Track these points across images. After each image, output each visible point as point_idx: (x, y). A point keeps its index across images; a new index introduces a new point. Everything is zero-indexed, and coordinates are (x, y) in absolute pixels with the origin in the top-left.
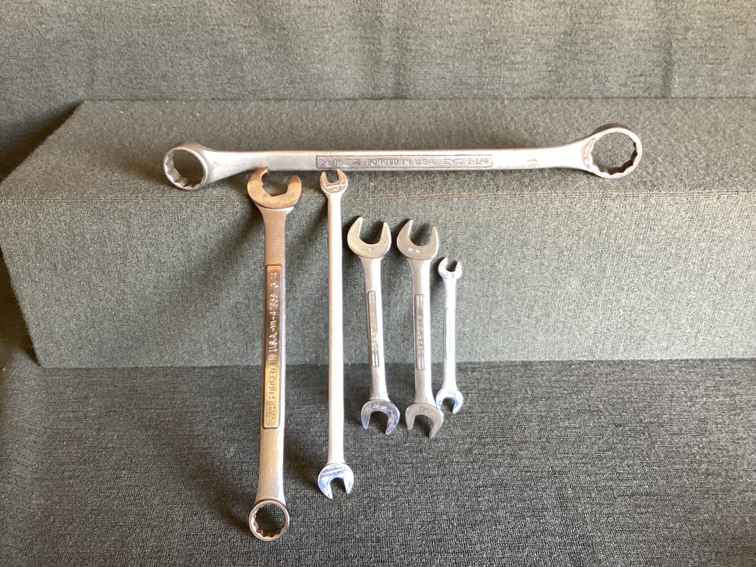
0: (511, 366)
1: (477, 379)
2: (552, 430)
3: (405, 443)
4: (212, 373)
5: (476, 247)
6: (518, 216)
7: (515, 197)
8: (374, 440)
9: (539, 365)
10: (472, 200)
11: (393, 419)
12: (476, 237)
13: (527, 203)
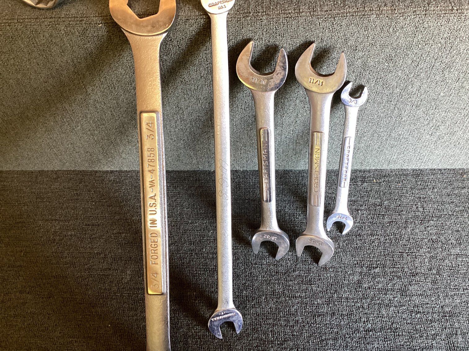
0: (402, 174)
1: (367, 192)
2: (443, 260)
3: (294, 271)
4: (112, 178)
5: (389, 71)
6: (449, 36)
7: (451, 14)
8: (264, 266)
9: (431, 174)
10: (395, 17)
11: (283, 248)
12: (391, 60)
13: (465, 20)
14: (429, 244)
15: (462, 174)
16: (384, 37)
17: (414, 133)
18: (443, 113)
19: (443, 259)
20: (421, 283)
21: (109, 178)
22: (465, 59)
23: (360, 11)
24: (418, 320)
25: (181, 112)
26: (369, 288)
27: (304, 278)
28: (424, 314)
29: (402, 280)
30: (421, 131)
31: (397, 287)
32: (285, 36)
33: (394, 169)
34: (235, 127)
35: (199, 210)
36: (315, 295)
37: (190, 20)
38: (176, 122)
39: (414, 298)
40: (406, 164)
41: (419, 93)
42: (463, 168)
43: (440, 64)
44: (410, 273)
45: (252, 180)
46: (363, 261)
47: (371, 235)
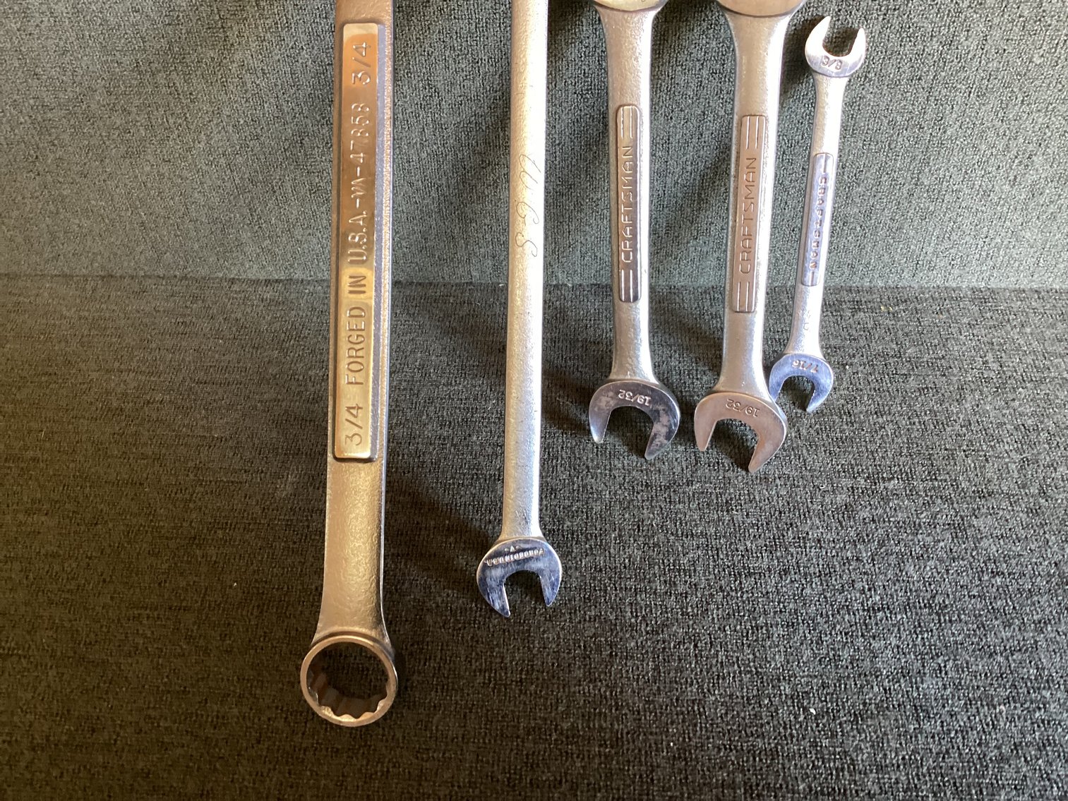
0: (948, 298)
1: (865, 329)
2: (1054, 467)
4: (268, 296)
8: (616, 473)
9: (1015, 299)
11: (663, 425)
14: (1018, 435)
17: (973, 175)
18: (1040, 117)
19: (1052, 465)
20: (1001, 513)
24: (998, 590)
25: (436, 100)
26: (873, 520)
27: (713, 497)
28: (1014, 578)
29: (955, 505)
30: (990, 169)
31: (942, 519)
33: (929, 287)
34: (557, 149)
35: (465, 361)
36: (738, 532)
38: (422, 132)
39: (985, 543)
40: (956, 272)
41: (983, 57)
44: (974, 492)
45: (593, 305)
46: (857, 465)
47: (876, 413)
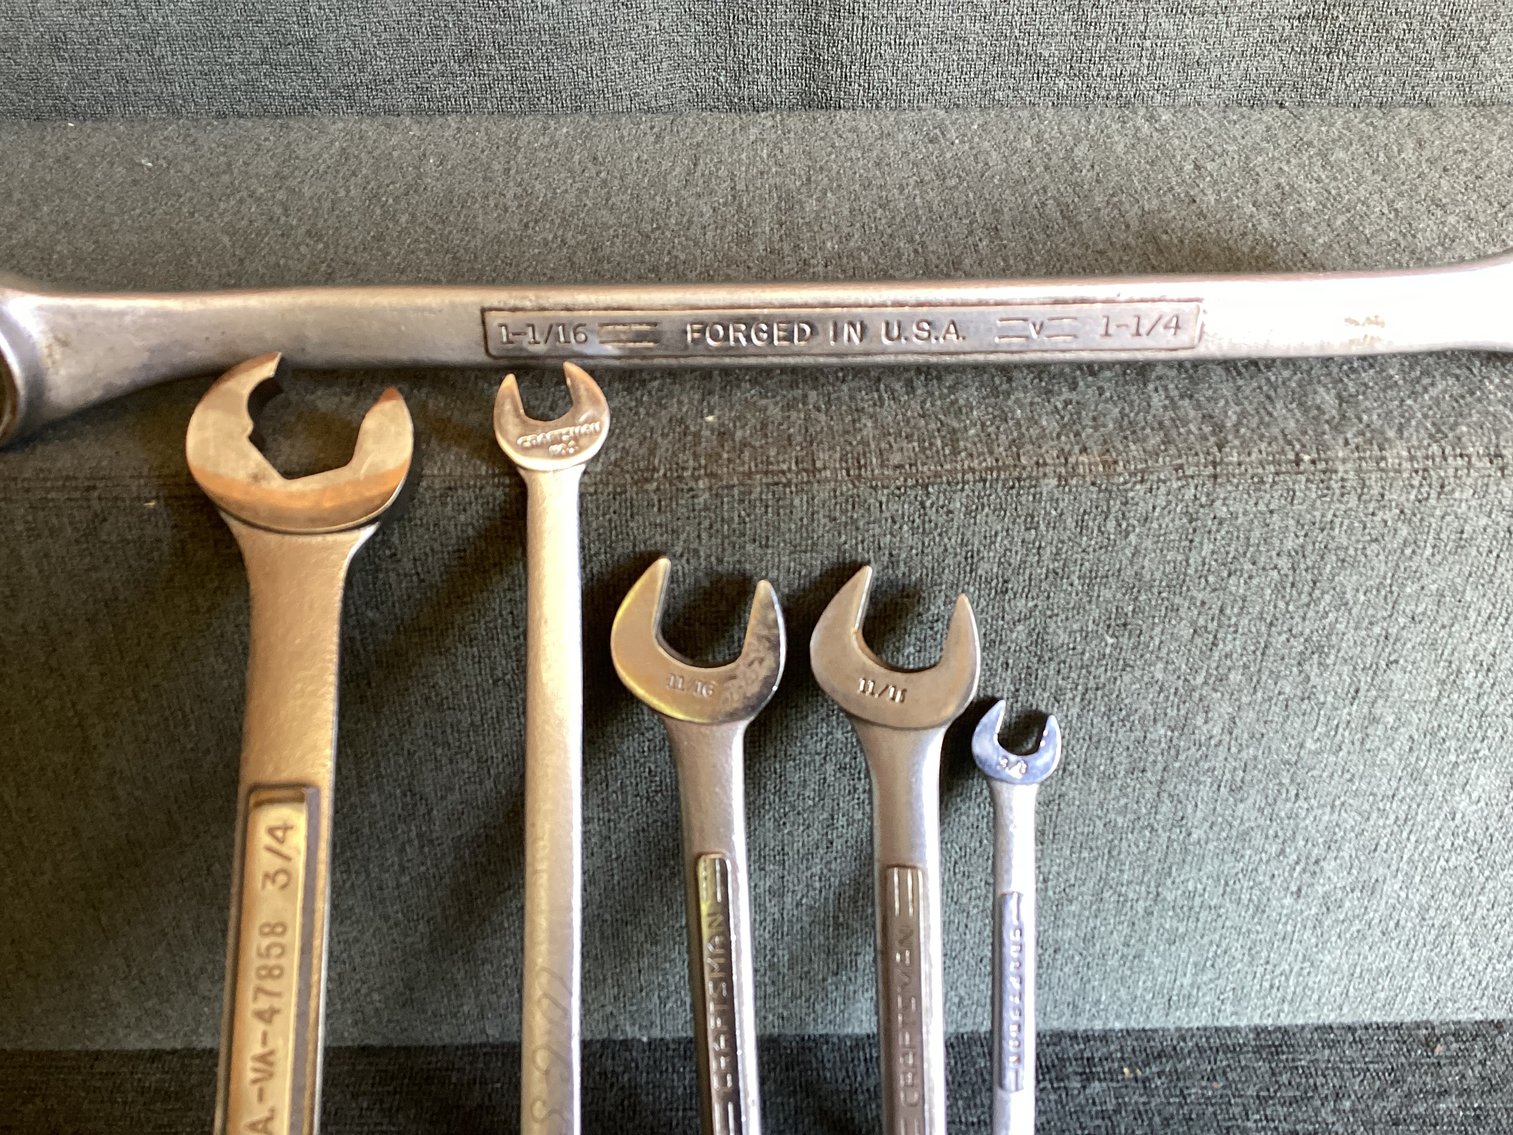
5: (1121, 662)
6: (1302, 546)
7: (1298, 473)
9: (1320, 1045)
10: (1118, 485)
12: (1125, 625)
13: (1342, 495)
15: (1428, 1044)
16: (1091, 549)
17: (1238, 886)
18: (1324, 813)
21: (140, 1080)
22: (1367, 620)
23: (1006, 467)
25: (422, 810)
30: (1261, 878)
32: (770, 543)
33: (1191, 1029)
34: (615, 865)
37: (460, 491)
38: (402, 850)
40: (1229, 1008)
41: (1233, 742)
42: (1428, 1021)
43: (1288, 640)
